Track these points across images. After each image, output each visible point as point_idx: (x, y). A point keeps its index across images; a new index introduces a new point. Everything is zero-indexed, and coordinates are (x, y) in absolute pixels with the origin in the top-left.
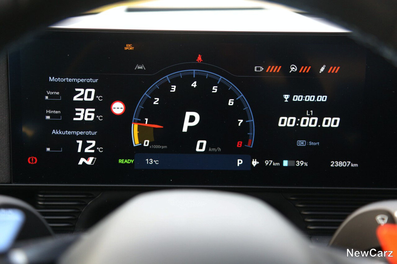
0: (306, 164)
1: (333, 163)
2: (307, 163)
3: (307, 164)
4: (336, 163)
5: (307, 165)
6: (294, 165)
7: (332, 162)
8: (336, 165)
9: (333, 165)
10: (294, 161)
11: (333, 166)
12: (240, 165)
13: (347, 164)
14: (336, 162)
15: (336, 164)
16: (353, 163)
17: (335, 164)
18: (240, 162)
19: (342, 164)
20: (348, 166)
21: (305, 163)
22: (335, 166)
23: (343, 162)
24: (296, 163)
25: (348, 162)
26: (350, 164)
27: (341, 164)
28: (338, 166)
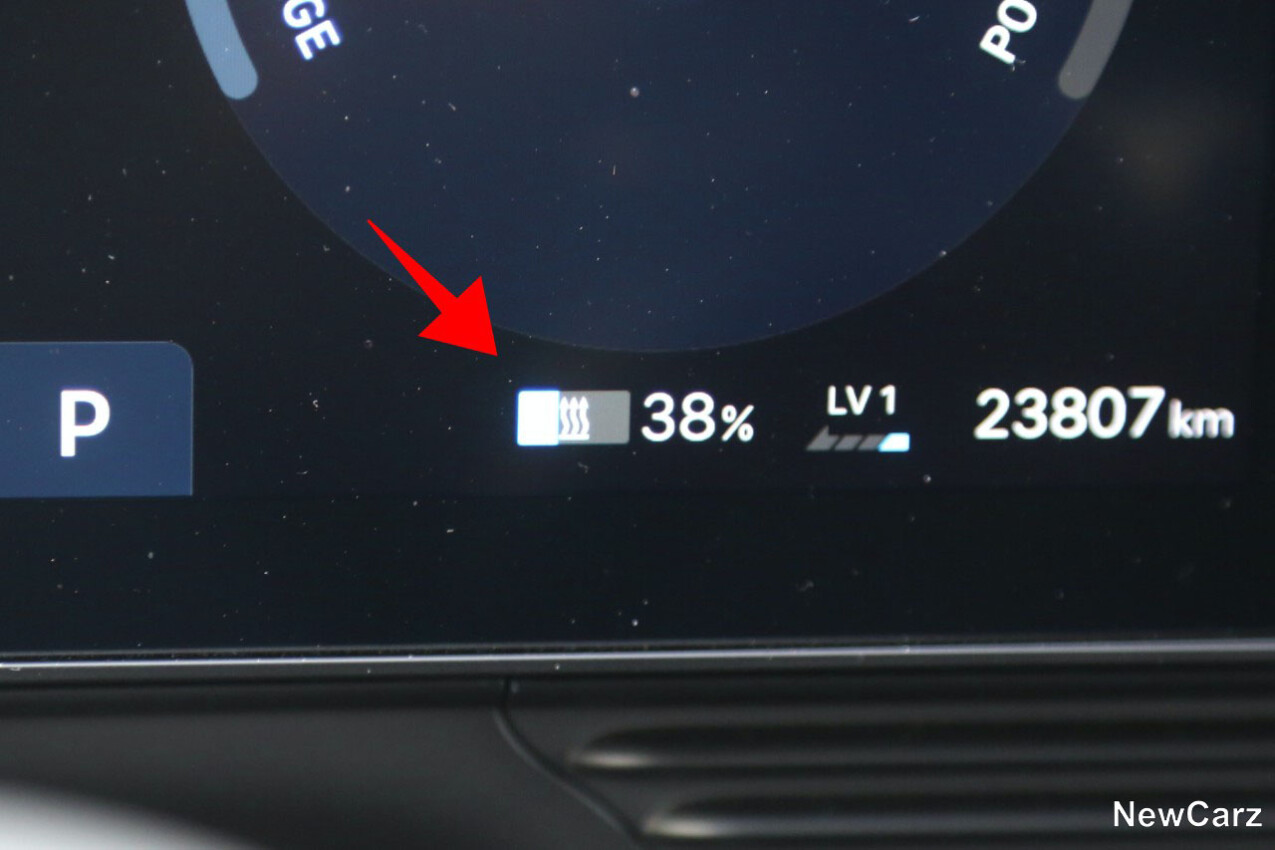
0: (740, 426)
1: (993, 404)
2: (749, 409)
3: (748, 420)
4: (1030, 403)
5: (747, 433)
6: (621, 436)
7: (984, 399)
8: (1030, 423)
9: (999, 425)
10: (621, 399)
11: (1002, 434)
12: (81, 442)
13: (1135, 407)
14: (1022, 397)
15: (1029, 413)
16: (1190, 405)
17: (1015, 414)
18: (85, 413)
19: (1085, 412)
20: (1139, 429)
21: (729, 412)
22: (1019, 429)
23: (1088, 394)
24: (641, 416)
25: (1137, 392)
26: (1163, 414)
27: (1074, 412)
28: (1048, 435)
